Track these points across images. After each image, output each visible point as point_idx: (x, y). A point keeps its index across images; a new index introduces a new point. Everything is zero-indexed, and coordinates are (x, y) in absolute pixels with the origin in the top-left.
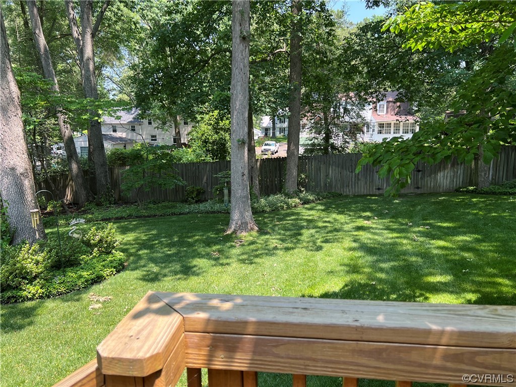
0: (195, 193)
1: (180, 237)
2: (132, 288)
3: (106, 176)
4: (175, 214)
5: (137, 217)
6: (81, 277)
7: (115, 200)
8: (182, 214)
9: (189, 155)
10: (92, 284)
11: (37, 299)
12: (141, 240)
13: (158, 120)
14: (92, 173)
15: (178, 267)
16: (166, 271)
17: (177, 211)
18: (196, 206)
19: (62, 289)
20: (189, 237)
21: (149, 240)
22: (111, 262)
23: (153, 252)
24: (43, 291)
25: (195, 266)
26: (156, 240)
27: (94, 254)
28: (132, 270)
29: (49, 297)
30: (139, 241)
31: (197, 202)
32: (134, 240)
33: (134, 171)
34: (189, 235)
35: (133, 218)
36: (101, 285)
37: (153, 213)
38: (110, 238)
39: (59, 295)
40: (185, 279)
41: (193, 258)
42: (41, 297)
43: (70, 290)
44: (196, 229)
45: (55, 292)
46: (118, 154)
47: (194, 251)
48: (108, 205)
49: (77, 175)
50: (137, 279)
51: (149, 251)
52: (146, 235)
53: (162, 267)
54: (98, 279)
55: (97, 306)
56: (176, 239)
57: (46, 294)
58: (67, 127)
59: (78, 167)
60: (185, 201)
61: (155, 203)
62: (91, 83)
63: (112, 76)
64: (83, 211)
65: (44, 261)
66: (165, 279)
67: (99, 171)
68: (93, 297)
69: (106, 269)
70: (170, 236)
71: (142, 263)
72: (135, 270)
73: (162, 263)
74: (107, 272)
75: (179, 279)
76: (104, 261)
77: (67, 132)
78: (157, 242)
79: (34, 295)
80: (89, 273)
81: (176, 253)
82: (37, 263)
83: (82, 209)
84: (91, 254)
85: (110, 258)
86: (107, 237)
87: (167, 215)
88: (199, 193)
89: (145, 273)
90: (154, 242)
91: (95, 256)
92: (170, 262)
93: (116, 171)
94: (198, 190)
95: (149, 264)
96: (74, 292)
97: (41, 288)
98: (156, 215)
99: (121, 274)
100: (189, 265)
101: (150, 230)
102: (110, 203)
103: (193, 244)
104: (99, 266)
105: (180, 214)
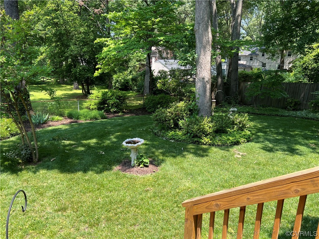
0: (293, 104)
1: (284, 130)
2: (257, 152)
3: (236, 87)
4: (278, 115)
5: (252, 114)
6: (229, 139)
7: (239, 102)
8: (283, 116)
9: (290, 78)
10: (234, 145)
11: (208, 145)
12: (258, 127)
13: (270, 53)
14: (228, 85)
15: (285, 147)
16: (278, 148)
17: (280, 113)
18: (294, 112)
19: (220, 143)
20: (291, 131)
21: (263, 128)
22: (244, 135)
23: (267, 136)
24: (211, 142)
25: (297, 149)
26: (268, 129)
27: (235, 129)
28: (256, 142)
29: (213, 146)
30: (256, 128)
31: (293, 110)
32: (253, 126)
33: (256, 85)
34: (291, 130)
35: (250, 114)
36: (239, 146)
37: (263, 112)
38: (245, 122)
39: (218, 146)
40: (291, 155)
41: (295, 144)
42: (210, 145)
43: (223, 145)
44: (296, 127)
45: (216, 144)
46: (243, 74)
47: (295, 140)
48: (235, 104)
49: (220, 85)
50: (259, 148)
51: (264, 134)
52: (260, 125)
53: (274, 145)
54: (237, 143)
55: (239, 156)
56: (281, 131)
57: (212, 144)
58: (220, 57)
59: (222, 80)
60: (285, 108)
61: (263, 107)
62: (237, 31)
63: (243, 25)
64: (220, 106)
65: (213, 127)
66: (277, 152)
67: (233, 83)
68: (236, 151)
69: (241, 139)
70: (277, 128)
71: (261, 140)
72: (257, 143)
73: (274, 143)
74: (242, 140)
75: (287, 154)
76: (240, 134)
77: (219, 60)
78: (268, 130)
79: (207, 143)
80: (233, 139)
81: (282, 139)
82: (210, 127)
83: (220, 104)
84: (233, 129)
85: (243, 133)
86: (244, 121)
87: (272, 115)
88: (296, 104)
89: (264, 146)
90: (266, 130)
91: (235, 130)
92: (279, 143)
93: (242, 84)
94: (296, 102)
95: (266, 141)
96: (225, 146)
97: (210, 140)
98: (265, 114)
99: (250, 143)
100: (293, 147)
101: (263, 122)
102: (236, 103)
103: (294, 136)
104: (238, 136)
105: (282, 116)
